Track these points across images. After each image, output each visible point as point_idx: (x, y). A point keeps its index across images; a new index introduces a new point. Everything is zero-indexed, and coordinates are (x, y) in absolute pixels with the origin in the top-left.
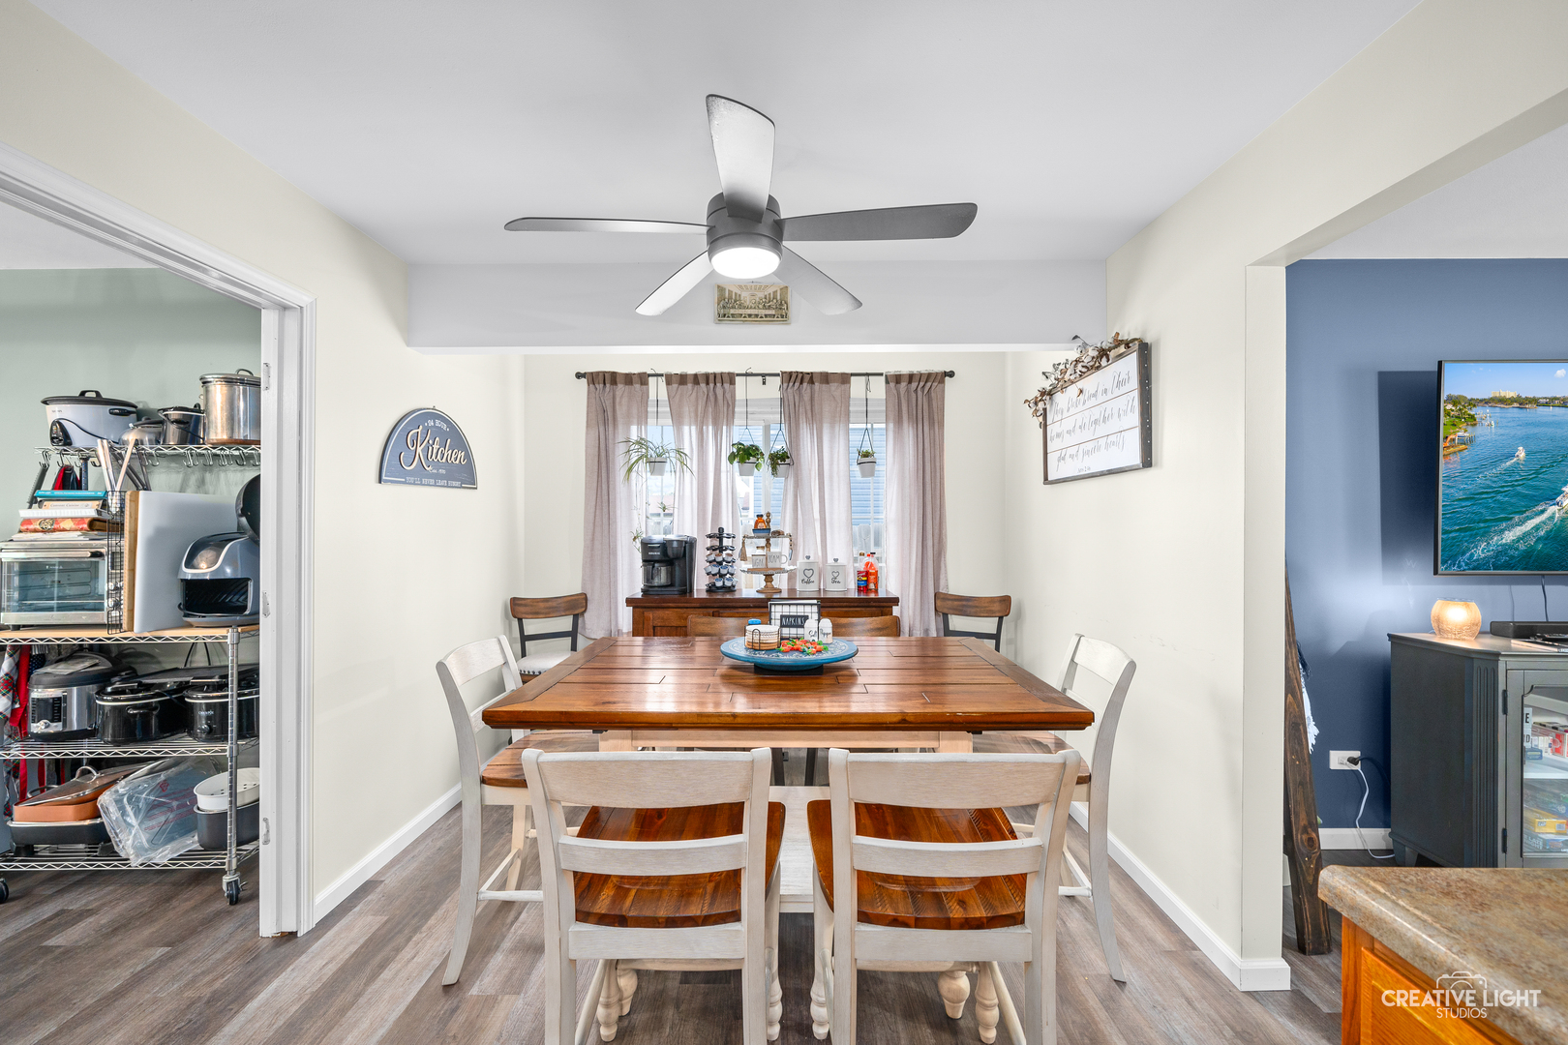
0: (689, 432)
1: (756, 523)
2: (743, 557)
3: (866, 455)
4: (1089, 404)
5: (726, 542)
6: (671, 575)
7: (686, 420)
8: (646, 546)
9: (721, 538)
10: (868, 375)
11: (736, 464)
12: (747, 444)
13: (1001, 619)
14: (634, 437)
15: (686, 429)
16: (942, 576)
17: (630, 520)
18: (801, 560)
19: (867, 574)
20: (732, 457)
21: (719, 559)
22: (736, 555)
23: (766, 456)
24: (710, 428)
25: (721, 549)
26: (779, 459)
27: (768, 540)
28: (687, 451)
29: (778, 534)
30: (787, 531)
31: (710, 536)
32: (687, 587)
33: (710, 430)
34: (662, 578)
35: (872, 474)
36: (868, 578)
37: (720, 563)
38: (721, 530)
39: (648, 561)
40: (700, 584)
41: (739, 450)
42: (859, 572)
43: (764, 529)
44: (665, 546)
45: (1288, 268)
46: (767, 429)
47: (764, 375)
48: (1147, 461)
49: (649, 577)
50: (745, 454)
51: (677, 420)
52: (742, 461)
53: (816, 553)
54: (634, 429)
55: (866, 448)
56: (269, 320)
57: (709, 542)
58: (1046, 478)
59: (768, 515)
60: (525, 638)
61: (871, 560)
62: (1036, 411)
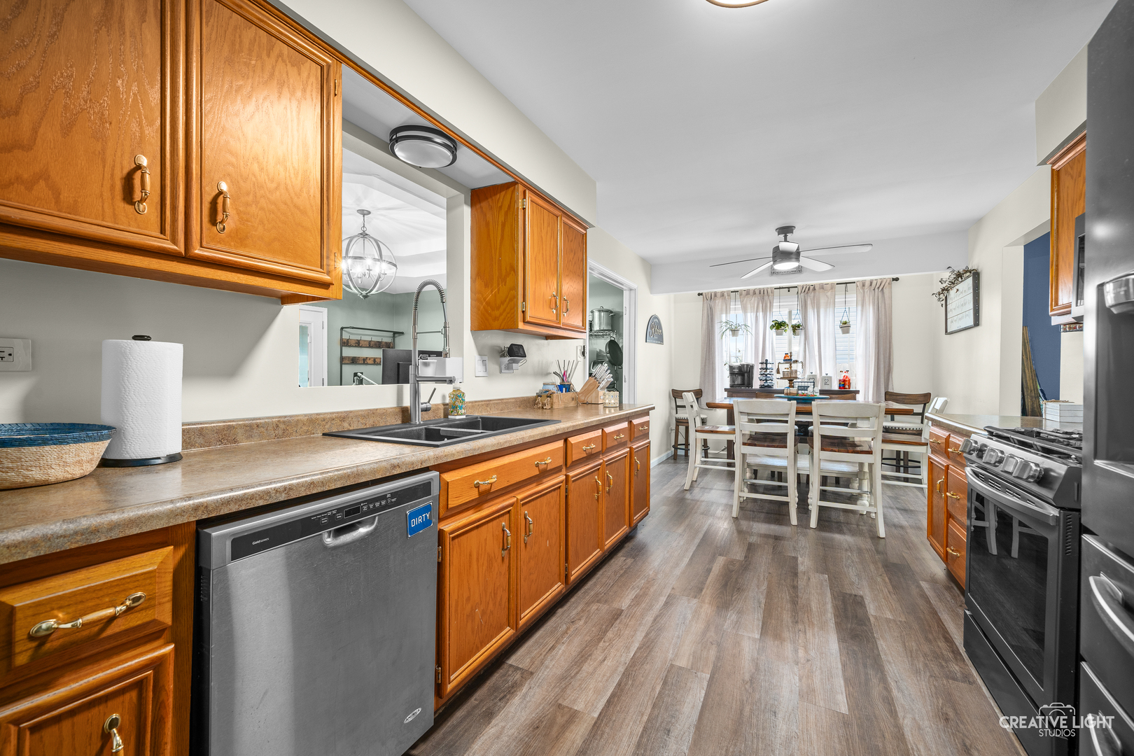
0: (751, 316)
1: (785, 357)
2: (778, 372)
3: (845, 323)
4: (961, 296)
5: (769, 366)
6: (743, 380)
7: (749, 310)
8: (731, 368)
9: (766, 364)
10: (846, 283)
11: (774, 330)
12: (780, 320)
13: (925, 405)
14: (724, 320)
15: (749, 314)
16: (890, 383)
17: (722, 357)
18: (808, 373)
19: (844, 381)
20: (772, 327)
21: (766, 373)
22: (774, 372)
23: (790, 326)
24: (761, 313)
25: (766, 369)
26: (796, 328)
27: (791, 365)
28: (749, 324)
29: (796, 361)
30: (800, 359)
31: (762, 363)
32: (750, 384)
33: (761, 315)
34: (739, 381)
35: (848, 332)
36: (844, 383)
37: (766, 375)
38: (767, 360)
39: (732, 374)
40: (756, 384)
41: (775, 324)
42: (840, 380)
43: (788, 360)
44: (741, 368)
45: (1026, 247)
46: (790, 313)
47: (789, 288)
48: (977, 322)
49: (733, 381)
50: (779, 326)
51: (745, 309)
52: (777, 328)
53: (816, 372)
54: (724, 316)
55: (845, 319)
56: (626, 294)
57: (760, 366)
58: (946, 331)
59: (791, 353)
60: (677, 407)
61: (846, 374)
62: (940, 299)
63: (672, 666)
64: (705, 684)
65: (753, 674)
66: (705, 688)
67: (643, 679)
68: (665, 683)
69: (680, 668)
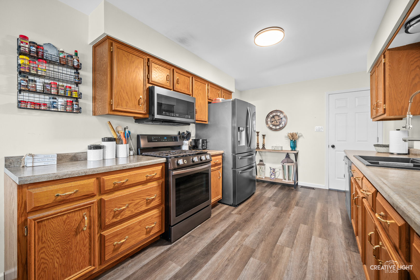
63: (292, 248)
64: (279, 241)
65: (260, 243)
66: (279, 240)
67: (302, 245)
68: (293, 243)
69: (288, 247)
